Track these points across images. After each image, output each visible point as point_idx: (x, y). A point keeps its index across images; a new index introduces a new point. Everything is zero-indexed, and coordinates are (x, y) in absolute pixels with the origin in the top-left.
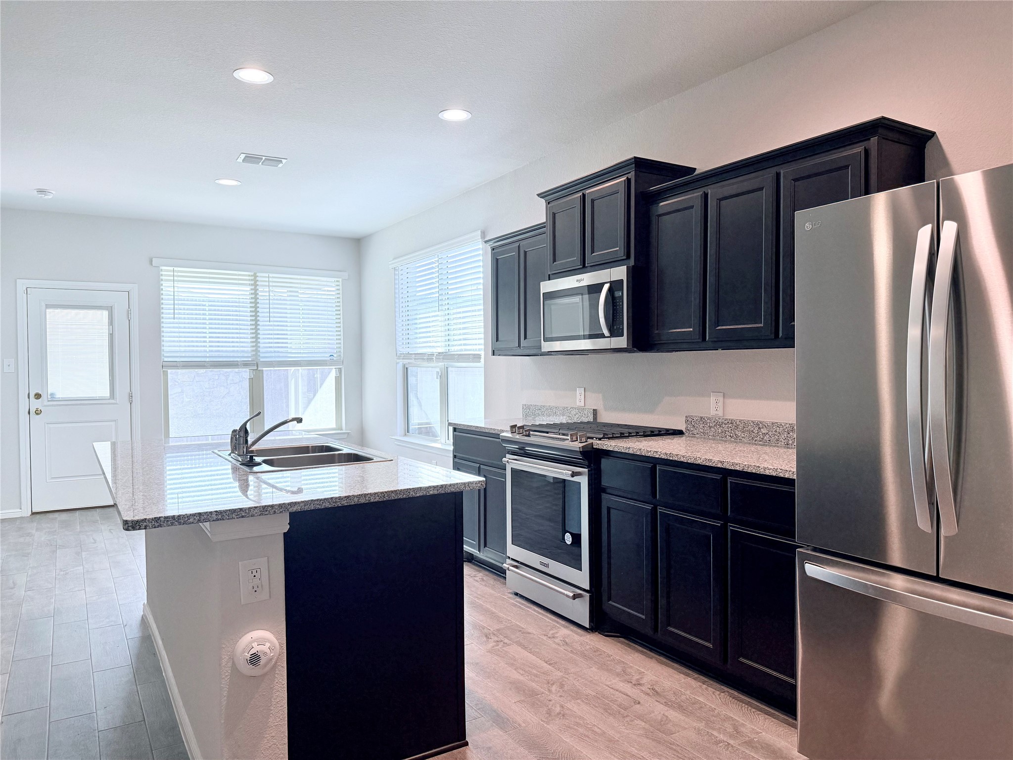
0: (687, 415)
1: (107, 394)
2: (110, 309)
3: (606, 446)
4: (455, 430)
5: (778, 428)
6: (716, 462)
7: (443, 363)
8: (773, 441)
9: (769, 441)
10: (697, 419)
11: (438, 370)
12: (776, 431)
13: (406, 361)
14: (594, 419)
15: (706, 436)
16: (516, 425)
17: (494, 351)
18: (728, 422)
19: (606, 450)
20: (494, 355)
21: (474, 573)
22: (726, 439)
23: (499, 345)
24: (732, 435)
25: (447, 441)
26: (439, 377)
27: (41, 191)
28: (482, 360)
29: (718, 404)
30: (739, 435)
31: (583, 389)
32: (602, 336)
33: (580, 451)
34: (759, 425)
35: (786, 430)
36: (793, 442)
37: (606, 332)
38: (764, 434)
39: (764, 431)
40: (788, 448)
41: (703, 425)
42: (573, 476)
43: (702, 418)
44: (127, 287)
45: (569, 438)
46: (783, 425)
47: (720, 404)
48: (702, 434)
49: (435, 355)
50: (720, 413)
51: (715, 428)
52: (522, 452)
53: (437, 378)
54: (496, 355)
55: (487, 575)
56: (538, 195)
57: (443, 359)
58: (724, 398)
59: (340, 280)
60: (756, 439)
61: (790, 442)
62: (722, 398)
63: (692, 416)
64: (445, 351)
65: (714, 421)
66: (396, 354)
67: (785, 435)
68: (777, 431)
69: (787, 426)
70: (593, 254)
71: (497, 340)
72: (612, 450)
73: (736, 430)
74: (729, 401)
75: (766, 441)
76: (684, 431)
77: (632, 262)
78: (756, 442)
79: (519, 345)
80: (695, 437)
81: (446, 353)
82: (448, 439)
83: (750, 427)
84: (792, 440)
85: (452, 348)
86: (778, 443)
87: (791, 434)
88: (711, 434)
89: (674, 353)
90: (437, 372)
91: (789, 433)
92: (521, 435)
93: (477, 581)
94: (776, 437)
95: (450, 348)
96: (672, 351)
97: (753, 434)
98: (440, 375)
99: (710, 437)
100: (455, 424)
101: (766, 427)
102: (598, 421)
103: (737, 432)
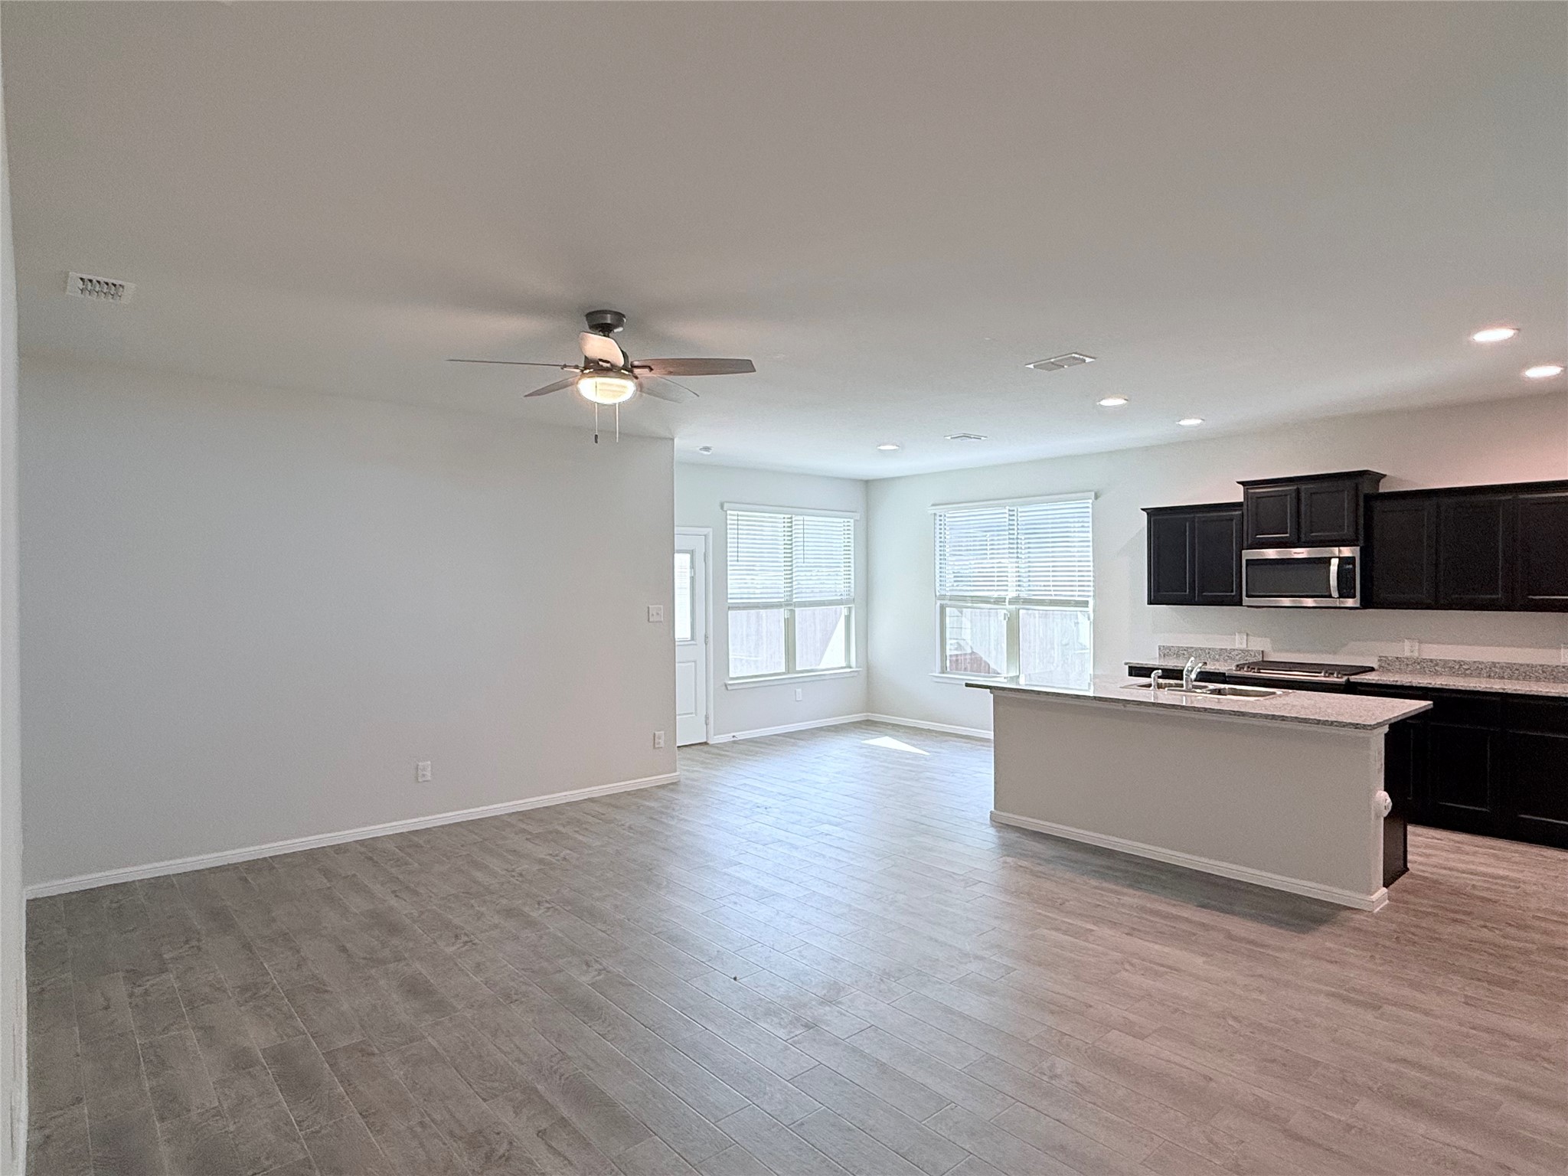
0: (1379, 655)
1: (688, 636)
2: (692, 553)
7: (1013, 607)
10: (1390, 658)
11: (1005, 611)
12: (1477, 667)
13: (943, 602)
15: (1403, 671)
17: (1150, 600)
18: (1427, 661)
20: (1150, 603)
22: (1425, 673)
24: (1431, 670)
26: (1006, 618)
27: (707, 449)
28: (1091, 606)
29: (1413, 648)
30: (1439, 670)
31: (1245, 634)
32: (1330, 596)
34: (1460, 663)
35: (1487, 666)
37: (1335, 594)
39: (1466, 667)
41: (1398, 663)
43: (1396, 658)
44: (705, 531)
46: (1484, 662)
47: (1416, 648)
48: (1397, 670)
50: (1416, 654)
51: (1413, 665)
56: (1238, 483)
59: (852, 521)
60: (1457, 672)
61: (1492, 675)
62: (1418, 644)
63: (1384, 656)
64: (1020, 595)
65: (1412, 661)
66: (936, 596)
67: (1486, 670)
70: (1312, 534)
71: (1158, 591)
74: (1423, 646)
75: (1469, 674)
76: (1376, 667)
77: (1361, 543)
78: (1458, 675)
80: (1389, 672)
81: (1023, 596)
83: (1450, 664)
85: (1031, 593)
86: (1479, 676)
87: (1492, 669)
88: (1408, 670)
89: (1397, 610)
90: (1002, 614)
91: (1489, 669)
94: (1477, 671)
95: (1027, 592)
96: (1395, 609)
97: (1454, 669)
98: (1008, 616)
101: (1467, 664)
103: (1436, 668)
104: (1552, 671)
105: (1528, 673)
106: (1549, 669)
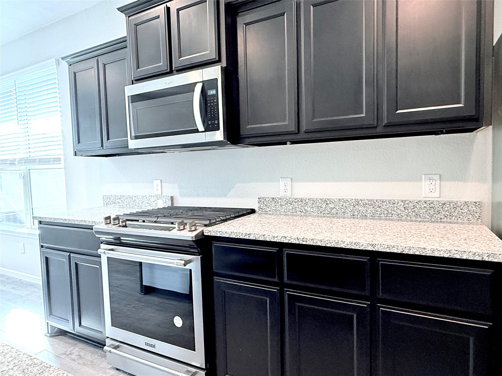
0: (259, 197)
3: (221, 233)
4: (40, 222)
5: (344, 203)
6: (365, 245)
7: (25, 167)
8: (340, 213)
9: (336, 213)
10: (269, 199)
12: (342, 205)
14: (171, 204)
15: (278, 213)
16: (110, 217)
17: (75, 152)
18: (298, 201)
19: (220, 237)
20: (76, 155)
21: (70, 349)
22: (296, 214)
23: (80, 147)
24: (301, 210)
25: (33, 227)
26: (22, 178)
28: (62, 162)
29: (286, 187)
30: (309, 210)
31: (160, 180)
32: (197, 131)
33: (193, 241)
34: (326, 202)
35: (352, 204)
36: (358, 213)
37: (201, 127)
38: (332, 208)
39: (332, 206)
40: (354, 218)
41: (275, 204)
42: (185, 265)
43: (273, 198)
45: (176, 226)
46: (349, 200)
47: (289, 187)
48: (274, 211)
49: (17, 161)
50: (289, 194)
51: (286, 206)
52: (118, 242)
53: (20, 178)
54: (78, 156)
55: (83, 349)
56: (118, 9)
57: (25, 163)
58: (291, 182)
60: (324, 212)
61: (356, 213)
62: (290, 182)
63: (264, 197)
64: (27, 157)
65: (285, 201)
67: (351, 208)
68: (344, 205)
69: (353, 201)
70: (181, 59)
71: (79, 142)
72: (228, 236)
73: (305, 206)
74: (296, 184)
75: (334, 213)
76: (257, 209)
78: (325, 215)
79: (102, 146)
80: (267, 213)
81: (27, 158)
82: (34, 225)
83: (318, 204)
84: (357, 212)
85: (32, 154)
86: (344, 215)
87: (357, 207)
88: (282, 211)
90: (20, 173)
91: (354, 207)
92: (118, 225)
93: (74, 360)
94: (343, 210)
95: (30, 154)
97: (321, 209)
98: (23, 175)
99: (281, 213)
100: (40, 218)
101: (333, 203)
102: (175, 205)
103: (306, 208)
104: (414, 207)
105: (389, 210)
106: (411, 205)
